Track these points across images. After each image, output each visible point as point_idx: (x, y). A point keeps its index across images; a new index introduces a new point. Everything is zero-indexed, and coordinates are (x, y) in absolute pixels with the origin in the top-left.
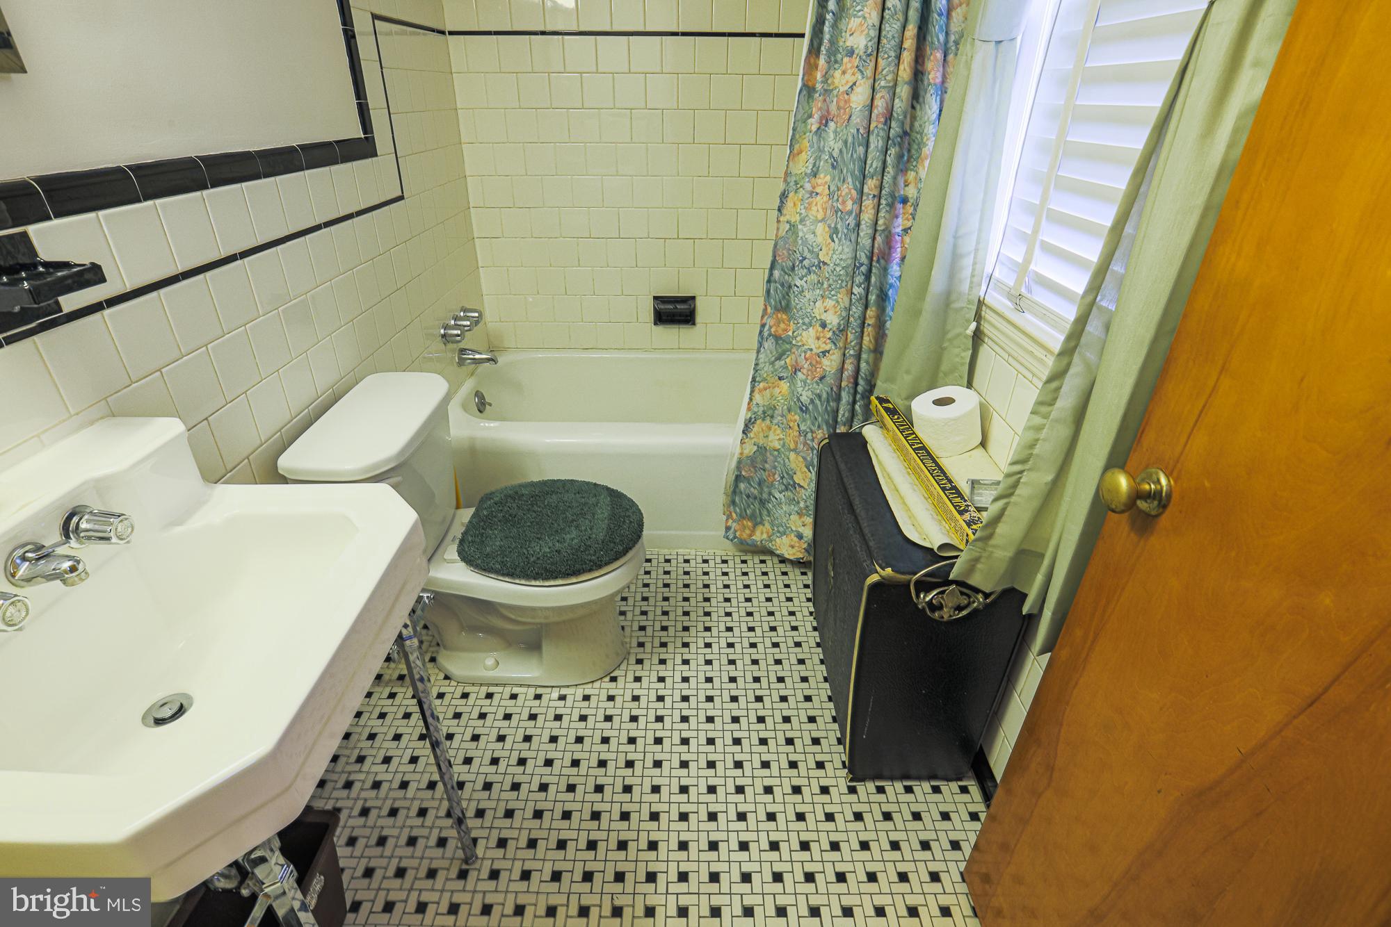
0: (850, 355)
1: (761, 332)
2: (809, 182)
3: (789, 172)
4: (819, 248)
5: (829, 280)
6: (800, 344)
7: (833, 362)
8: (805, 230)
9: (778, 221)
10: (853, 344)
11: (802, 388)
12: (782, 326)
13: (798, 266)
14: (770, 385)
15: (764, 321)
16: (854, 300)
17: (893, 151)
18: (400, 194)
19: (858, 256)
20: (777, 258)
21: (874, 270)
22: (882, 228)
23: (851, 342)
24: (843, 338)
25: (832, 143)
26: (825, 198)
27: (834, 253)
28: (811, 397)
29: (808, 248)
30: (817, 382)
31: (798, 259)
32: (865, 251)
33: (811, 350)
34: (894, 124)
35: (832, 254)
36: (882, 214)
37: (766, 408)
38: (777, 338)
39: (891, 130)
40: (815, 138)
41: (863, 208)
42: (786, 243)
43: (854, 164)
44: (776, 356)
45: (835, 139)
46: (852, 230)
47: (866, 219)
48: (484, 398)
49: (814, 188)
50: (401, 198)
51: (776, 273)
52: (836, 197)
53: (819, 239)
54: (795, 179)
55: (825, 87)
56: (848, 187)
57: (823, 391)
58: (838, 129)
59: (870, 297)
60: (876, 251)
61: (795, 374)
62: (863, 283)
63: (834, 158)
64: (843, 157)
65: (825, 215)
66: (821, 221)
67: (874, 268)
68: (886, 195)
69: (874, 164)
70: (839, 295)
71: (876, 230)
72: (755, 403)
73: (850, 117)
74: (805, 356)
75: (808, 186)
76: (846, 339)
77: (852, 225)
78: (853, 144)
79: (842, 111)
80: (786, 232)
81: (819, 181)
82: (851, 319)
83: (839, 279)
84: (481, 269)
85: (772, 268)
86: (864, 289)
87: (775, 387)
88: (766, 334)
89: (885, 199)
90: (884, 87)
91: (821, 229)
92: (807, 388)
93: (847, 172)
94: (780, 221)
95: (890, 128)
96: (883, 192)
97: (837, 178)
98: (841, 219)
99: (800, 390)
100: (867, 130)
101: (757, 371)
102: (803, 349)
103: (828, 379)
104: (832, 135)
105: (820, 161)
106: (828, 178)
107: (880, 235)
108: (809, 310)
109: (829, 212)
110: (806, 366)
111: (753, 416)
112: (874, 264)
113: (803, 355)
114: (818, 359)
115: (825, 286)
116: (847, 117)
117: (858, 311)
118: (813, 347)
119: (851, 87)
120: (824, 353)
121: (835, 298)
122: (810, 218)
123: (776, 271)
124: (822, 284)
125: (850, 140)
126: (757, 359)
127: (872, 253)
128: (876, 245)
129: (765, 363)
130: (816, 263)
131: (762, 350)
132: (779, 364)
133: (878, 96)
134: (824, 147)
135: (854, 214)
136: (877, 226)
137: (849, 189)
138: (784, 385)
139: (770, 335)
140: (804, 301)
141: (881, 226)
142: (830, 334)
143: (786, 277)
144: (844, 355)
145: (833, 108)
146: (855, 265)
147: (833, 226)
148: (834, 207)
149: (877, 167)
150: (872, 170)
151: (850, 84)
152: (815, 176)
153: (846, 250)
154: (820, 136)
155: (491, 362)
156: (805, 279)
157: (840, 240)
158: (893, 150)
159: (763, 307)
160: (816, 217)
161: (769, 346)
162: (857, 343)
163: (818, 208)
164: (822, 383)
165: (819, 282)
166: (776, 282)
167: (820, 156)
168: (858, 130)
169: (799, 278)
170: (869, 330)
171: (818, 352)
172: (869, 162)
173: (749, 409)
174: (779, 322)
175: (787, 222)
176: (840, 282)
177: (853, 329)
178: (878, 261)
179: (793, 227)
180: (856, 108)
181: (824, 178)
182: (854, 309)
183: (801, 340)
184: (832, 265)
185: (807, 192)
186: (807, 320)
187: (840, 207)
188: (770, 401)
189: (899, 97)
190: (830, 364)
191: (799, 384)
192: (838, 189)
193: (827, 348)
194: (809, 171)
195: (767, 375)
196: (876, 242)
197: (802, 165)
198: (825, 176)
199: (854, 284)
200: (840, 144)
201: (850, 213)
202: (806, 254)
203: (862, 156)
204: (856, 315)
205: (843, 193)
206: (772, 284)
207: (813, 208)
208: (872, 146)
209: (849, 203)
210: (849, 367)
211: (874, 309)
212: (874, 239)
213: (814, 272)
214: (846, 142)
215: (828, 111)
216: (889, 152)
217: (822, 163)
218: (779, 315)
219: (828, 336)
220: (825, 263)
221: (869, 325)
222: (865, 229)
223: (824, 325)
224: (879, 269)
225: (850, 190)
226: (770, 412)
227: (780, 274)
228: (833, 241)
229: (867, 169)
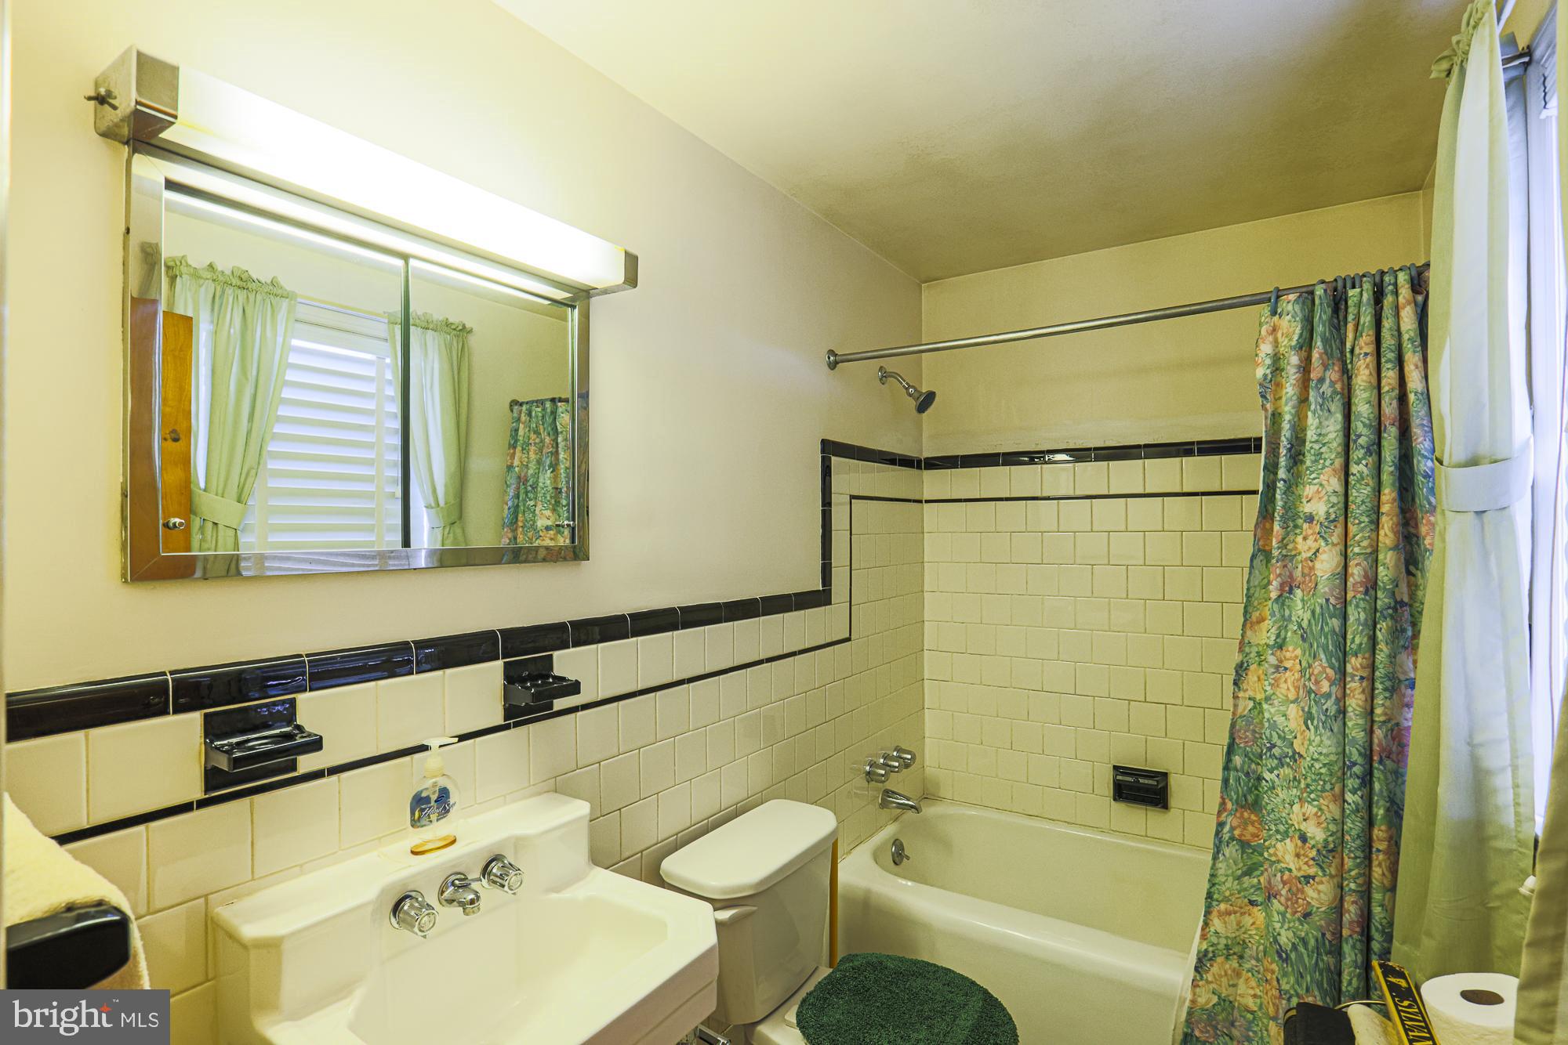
0: (1350, 890)
1: (1217, 833)
2: (1272, 654)
3: (1246, 641)
4: (1293, 735)
5: (1306, 778)
6: (1273, 859)
7: (1322, 895)
8: (1272, 710)
9: (1235, 697)
10: (1353, 873)
11: (1280, 924)
12: (1250, 828)
13: (1265, 754)
14: (1236, 909)
15: (1223, 818)
16: (1348, 812)
17: (1383, 626)
18: (848, 636)
19: (1347, 751)
20: (1237, 741)
21: (1376, 773)
22: (1382, 719)
23: (1350, 870)
24: (1337, 861)
25: (1300, 612)
26: (1296, 674)
27: (1310, 744)
28: (1293, 940)
29: (1277, 733)
30: (1299, 919)
31: (1265, 745)
32: (1357, 746)
33: (1290, 870)
34: (1380, 594)
35: (1308, 746)
36: (1379, 701)
37: (1230, 942)
38: (1244, 845)
39: (1378, 601)
40: (1276, 607)
41: (1348, 692)
42: (1249, 723)
43: (1326, 638)
44: (1245, 869)
45: (1303, 608)
46: (1333, 718)
47: (1354, 706)
48: (903, 850)
49: (1281, 662)
50: (848, 639)
51: (1238, 760)
52: (1307, 676)
53: (1293, 725)
54: (1257, 650)
55: (1284, 552)
56: (1320, 665)
57: (1310, 935)
58: (1305, 598)
59: (1375, 810)
60: (1376, 748)
61: (1269, 901)
62: (1359, 789)
63: (1303, 629)
64: (1311, 630)
65: (1298, 695)
66: (1292, 702)
67: (1376, 771)
68: (1381, 677)
69: (1356, 638)
70: (1321, 801)
71: (1373, 721)
72: (1212, 929)
73: (1316, 585)
74: (1282, 877)
75: (1272, 660)
76: (1342, 864)
77: (1333, 711)
78: (1322, 615)
79: (1307, 578)
80: (1250, 710)
81: (1288, 655)
82: (1347, 837)
83: (1320, 779)
84: (926, 710)
85: (1231, 750)
86: (1362, 797)
87: (1245, 913)
88: (1226, 837)
89: (1381, 683)
90: (1358, 554)
91: (1293, 711)
92: (1286, 926)
93: (1318, 647)
94: (1238, 697)
95: (1376, 598)
96: (1377, 674)
97: (1307, 653)
98: (1315, 701)
99: (1277, 926)
100: (1343, 600)
101: (1214, 885)
102: (1279, 866)
103: (1317, 918)
104: (1300, 605)
105: (1287, 632)
106: (1299, 652)
107: (1380, 728)
108: (1284, 815)
109: (1301, 691)
110: (1284, 892)
111: (1211, 949)
112: (1376, 765)
113: (1279, 875)
114: (1300, 886)
115: (1303, 785)
116: (1313, 585)
117: (1357, 828)
118: (1292, 866)
119: (1315, 554)
120: (1308, 878)
121: (1315, 803)
122: (1278, 697)
123: (1237, 757)
124: (1299, 782)
125: (1318, 610)
126: (1213, 867)
127: (1371, 750)
128: (1376, 741)
129: (1227, 876)
130: (1290, 754)
131: (1221, 857)
132: (1247, 881)
133: (1352, 563)
134: (1290, 616)
135: (1334, 697)
136: (1374, 715)
137: (1322, 666)
138: (1259, 915)
139: (1232, 838)
140: (1278, 800)
141: (1379, 716)
142: (1313, 853)
143: (1253, 766)
144: (1342, 888)
145: (1298, 573)
146: (1344, 763)
147: (1306, 709)
148: (1307, 687)
149: (1361, 644)
150: (1354, 646)
151: (1314, 551)
152: (1281, 647)
153: (1327, 742)
154: (1283, 604)
155: (913, 810)
156: (1276, 772)
157: (1316, 728)
158: (1384, 624)
159: (1219, 800)
160: (1287, 696)
161: (1231, 852)
162: (1360, 875)
163: (1288, 685)
164: (1308, 923)
165: (1295, 778)
166: (1237, 771)
167: (1286, 626)
168: (1327, 600)
169: (1268, 770)
170: (1379, 859)
171: (1299, 875)
172: (1349, 637)
173: (1203, 937)
174: (1245, 823)
175: (1250, 699)
176: (1321, 783)
177: (1350, 851)
178: (1381, 762)
179: (1257, 705)
180: (1322, 577)
181: (1294, 651)
182: (1349, 824)
183: (1275, 855)
184: (1308, 759)
185: (1272, 666)
186: (1282, 828)
187: (1313, 688)
188: (1237, 934)
189: (1384, 564)
190: (1319, 895)
191: (1276, 917)
192: (1310, 666)
193: (1312, 871)
194: (1272, 643)
195: (1231, 895)
196: (1375, 736)
197: (1265, 634)
198: (1294, 650)
199: (1346, 789)
200: (1308, 615)
201: (1328, 696)
202: (1275, 739)
203: (1337, 630)
204: (1354, 833)
205: (1316, 672)
206: (1232, 772)
207: (1281, 686)
208: (1352, 619)
209: (1325, 687)
210: (1351, 910)
211: (1383, 828)
212: (1372, 732)
213: (1288, 765)
214: (1313, 612)
215: (1291, 576)
216: (1378, 626)
217: (1289, 634)
218: (1246, 815)
219: (1311, 855)
220: (1301, 756)
221: (1378, 850)
222: (1354, 717)
223: (1304, 838)
224: (1382, 771)
225: (1324, 668)
226: (1237, 949)
227: (1244, 762)
228: (1308, 728)
229: (1348, 644)
